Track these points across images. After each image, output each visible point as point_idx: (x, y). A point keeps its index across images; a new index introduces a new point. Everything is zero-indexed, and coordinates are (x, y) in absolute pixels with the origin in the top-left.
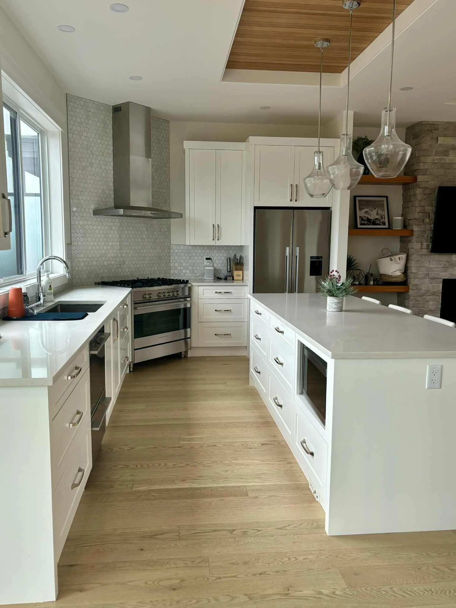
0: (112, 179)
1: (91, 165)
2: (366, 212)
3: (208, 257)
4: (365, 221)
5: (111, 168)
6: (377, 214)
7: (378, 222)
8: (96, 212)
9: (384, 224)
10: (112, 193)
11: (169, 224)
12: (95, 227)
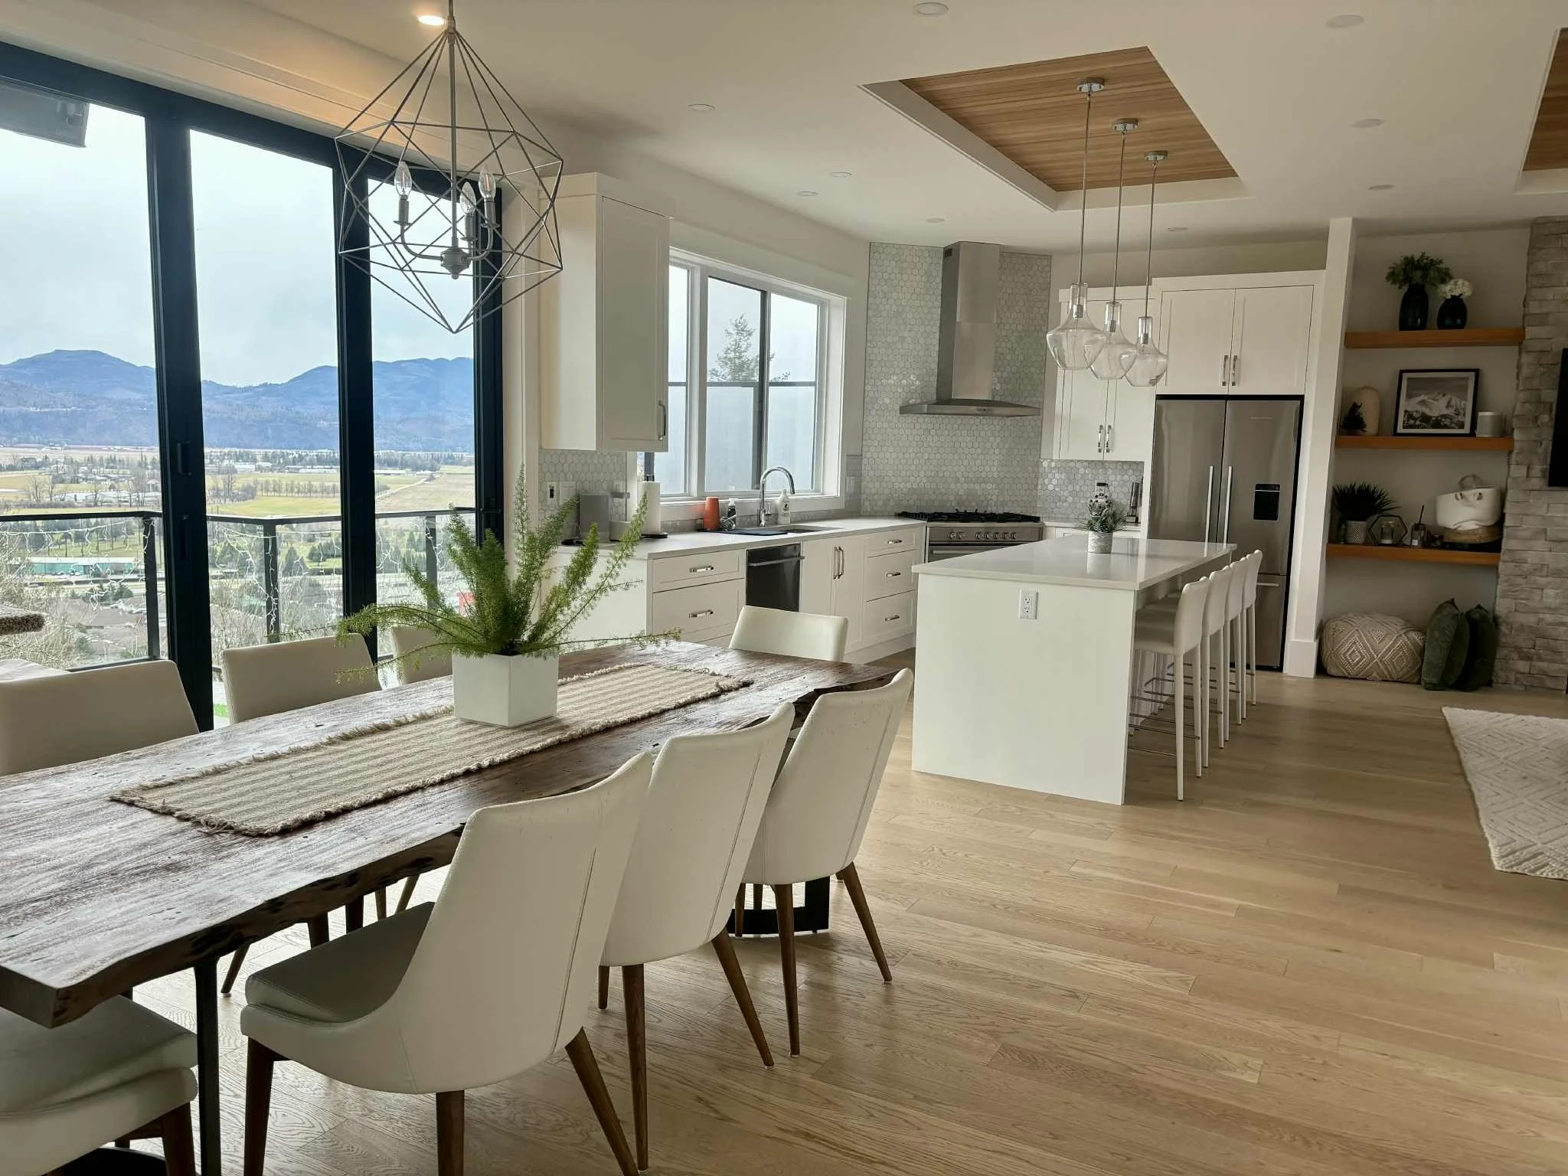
0: (937, 359)
1: (902, 339)
2: (1423, 403)
3: (1103, 482)
4: (1415, 419)
5: (936, 342)
6: (1448, 405)
7: (1447, 422)
8: (905, 410)
9: (1462, 426)
10: (934, 379)
11: (1039, 424)
12: (902, 432)
